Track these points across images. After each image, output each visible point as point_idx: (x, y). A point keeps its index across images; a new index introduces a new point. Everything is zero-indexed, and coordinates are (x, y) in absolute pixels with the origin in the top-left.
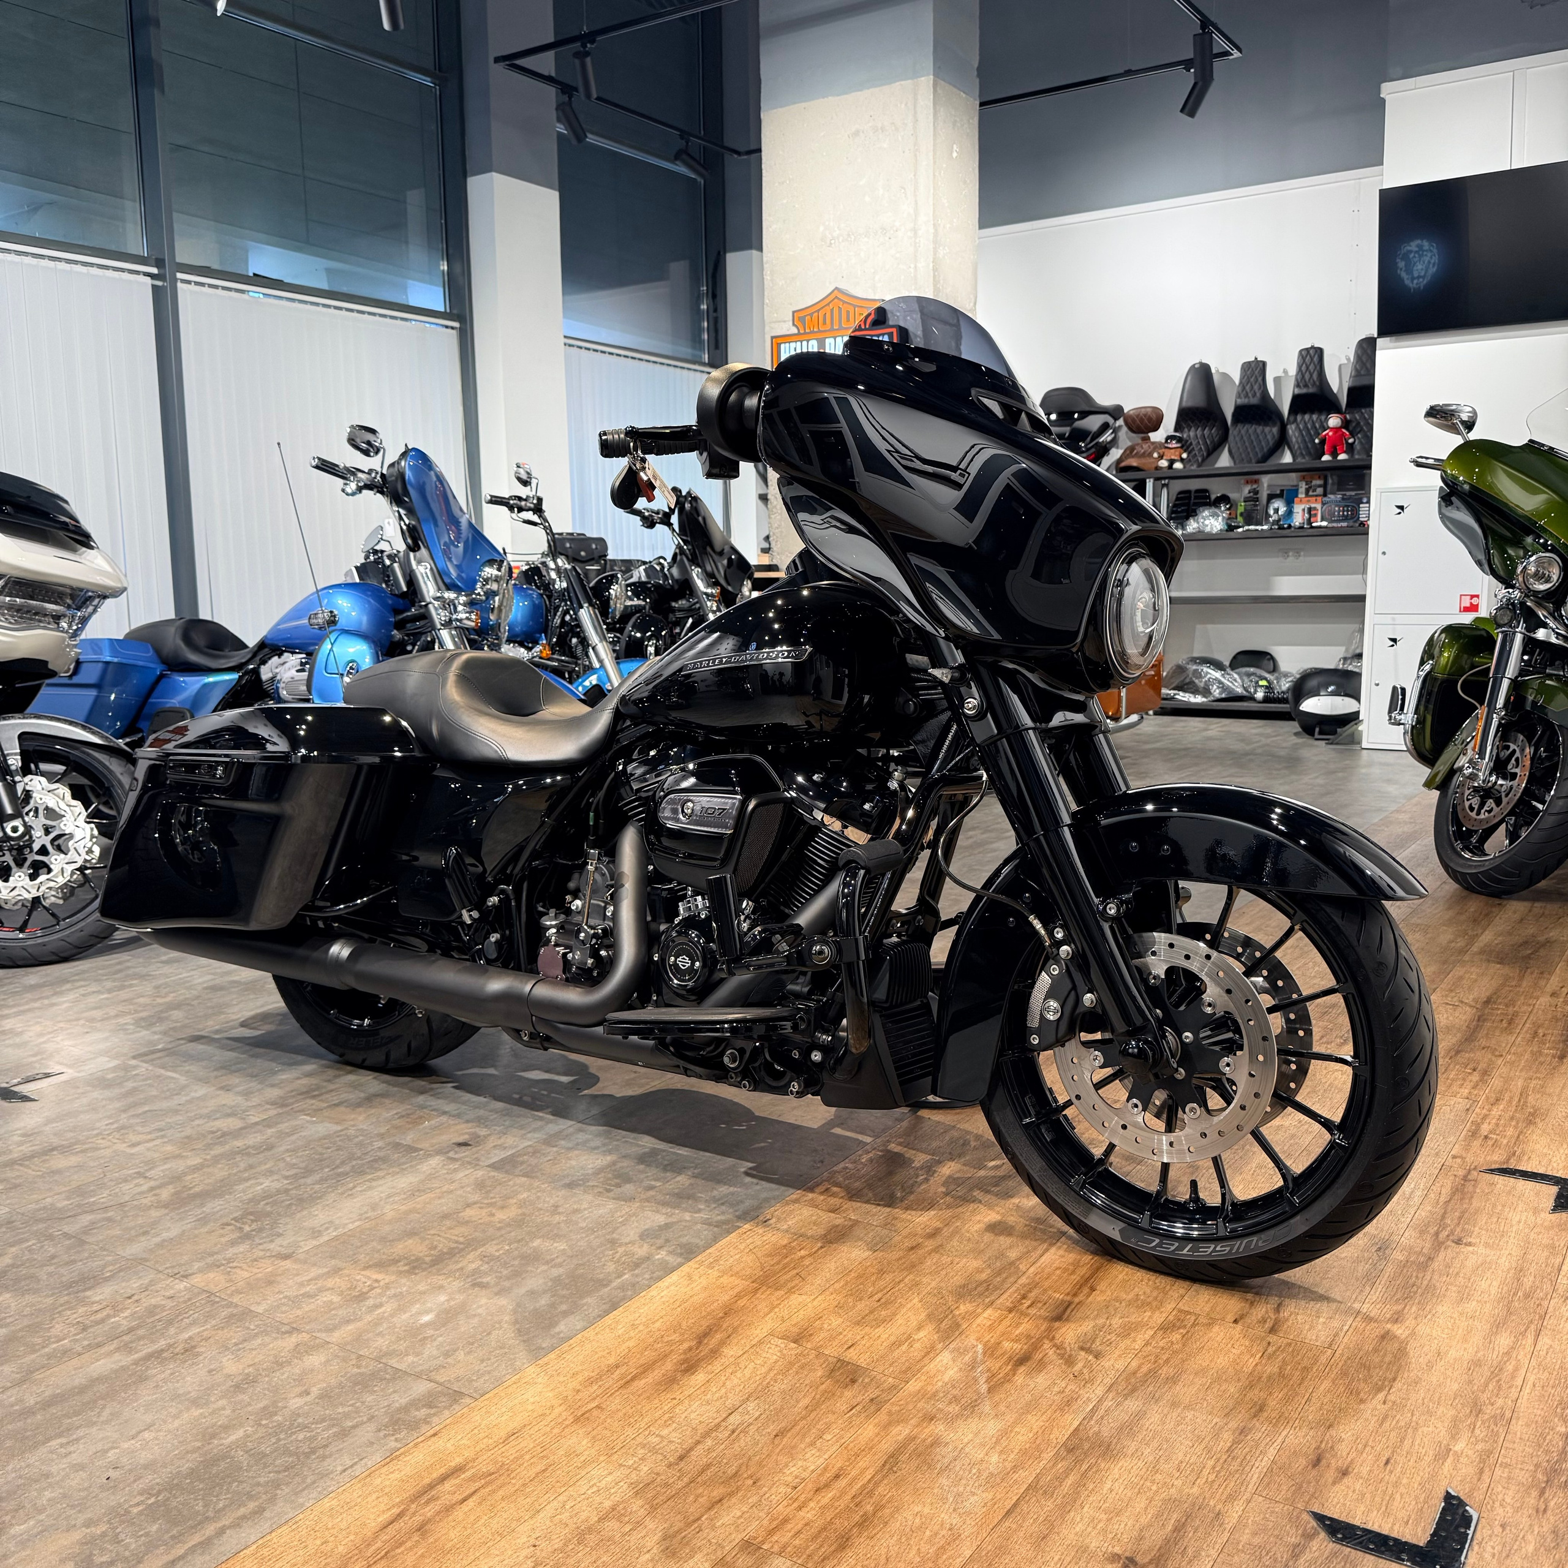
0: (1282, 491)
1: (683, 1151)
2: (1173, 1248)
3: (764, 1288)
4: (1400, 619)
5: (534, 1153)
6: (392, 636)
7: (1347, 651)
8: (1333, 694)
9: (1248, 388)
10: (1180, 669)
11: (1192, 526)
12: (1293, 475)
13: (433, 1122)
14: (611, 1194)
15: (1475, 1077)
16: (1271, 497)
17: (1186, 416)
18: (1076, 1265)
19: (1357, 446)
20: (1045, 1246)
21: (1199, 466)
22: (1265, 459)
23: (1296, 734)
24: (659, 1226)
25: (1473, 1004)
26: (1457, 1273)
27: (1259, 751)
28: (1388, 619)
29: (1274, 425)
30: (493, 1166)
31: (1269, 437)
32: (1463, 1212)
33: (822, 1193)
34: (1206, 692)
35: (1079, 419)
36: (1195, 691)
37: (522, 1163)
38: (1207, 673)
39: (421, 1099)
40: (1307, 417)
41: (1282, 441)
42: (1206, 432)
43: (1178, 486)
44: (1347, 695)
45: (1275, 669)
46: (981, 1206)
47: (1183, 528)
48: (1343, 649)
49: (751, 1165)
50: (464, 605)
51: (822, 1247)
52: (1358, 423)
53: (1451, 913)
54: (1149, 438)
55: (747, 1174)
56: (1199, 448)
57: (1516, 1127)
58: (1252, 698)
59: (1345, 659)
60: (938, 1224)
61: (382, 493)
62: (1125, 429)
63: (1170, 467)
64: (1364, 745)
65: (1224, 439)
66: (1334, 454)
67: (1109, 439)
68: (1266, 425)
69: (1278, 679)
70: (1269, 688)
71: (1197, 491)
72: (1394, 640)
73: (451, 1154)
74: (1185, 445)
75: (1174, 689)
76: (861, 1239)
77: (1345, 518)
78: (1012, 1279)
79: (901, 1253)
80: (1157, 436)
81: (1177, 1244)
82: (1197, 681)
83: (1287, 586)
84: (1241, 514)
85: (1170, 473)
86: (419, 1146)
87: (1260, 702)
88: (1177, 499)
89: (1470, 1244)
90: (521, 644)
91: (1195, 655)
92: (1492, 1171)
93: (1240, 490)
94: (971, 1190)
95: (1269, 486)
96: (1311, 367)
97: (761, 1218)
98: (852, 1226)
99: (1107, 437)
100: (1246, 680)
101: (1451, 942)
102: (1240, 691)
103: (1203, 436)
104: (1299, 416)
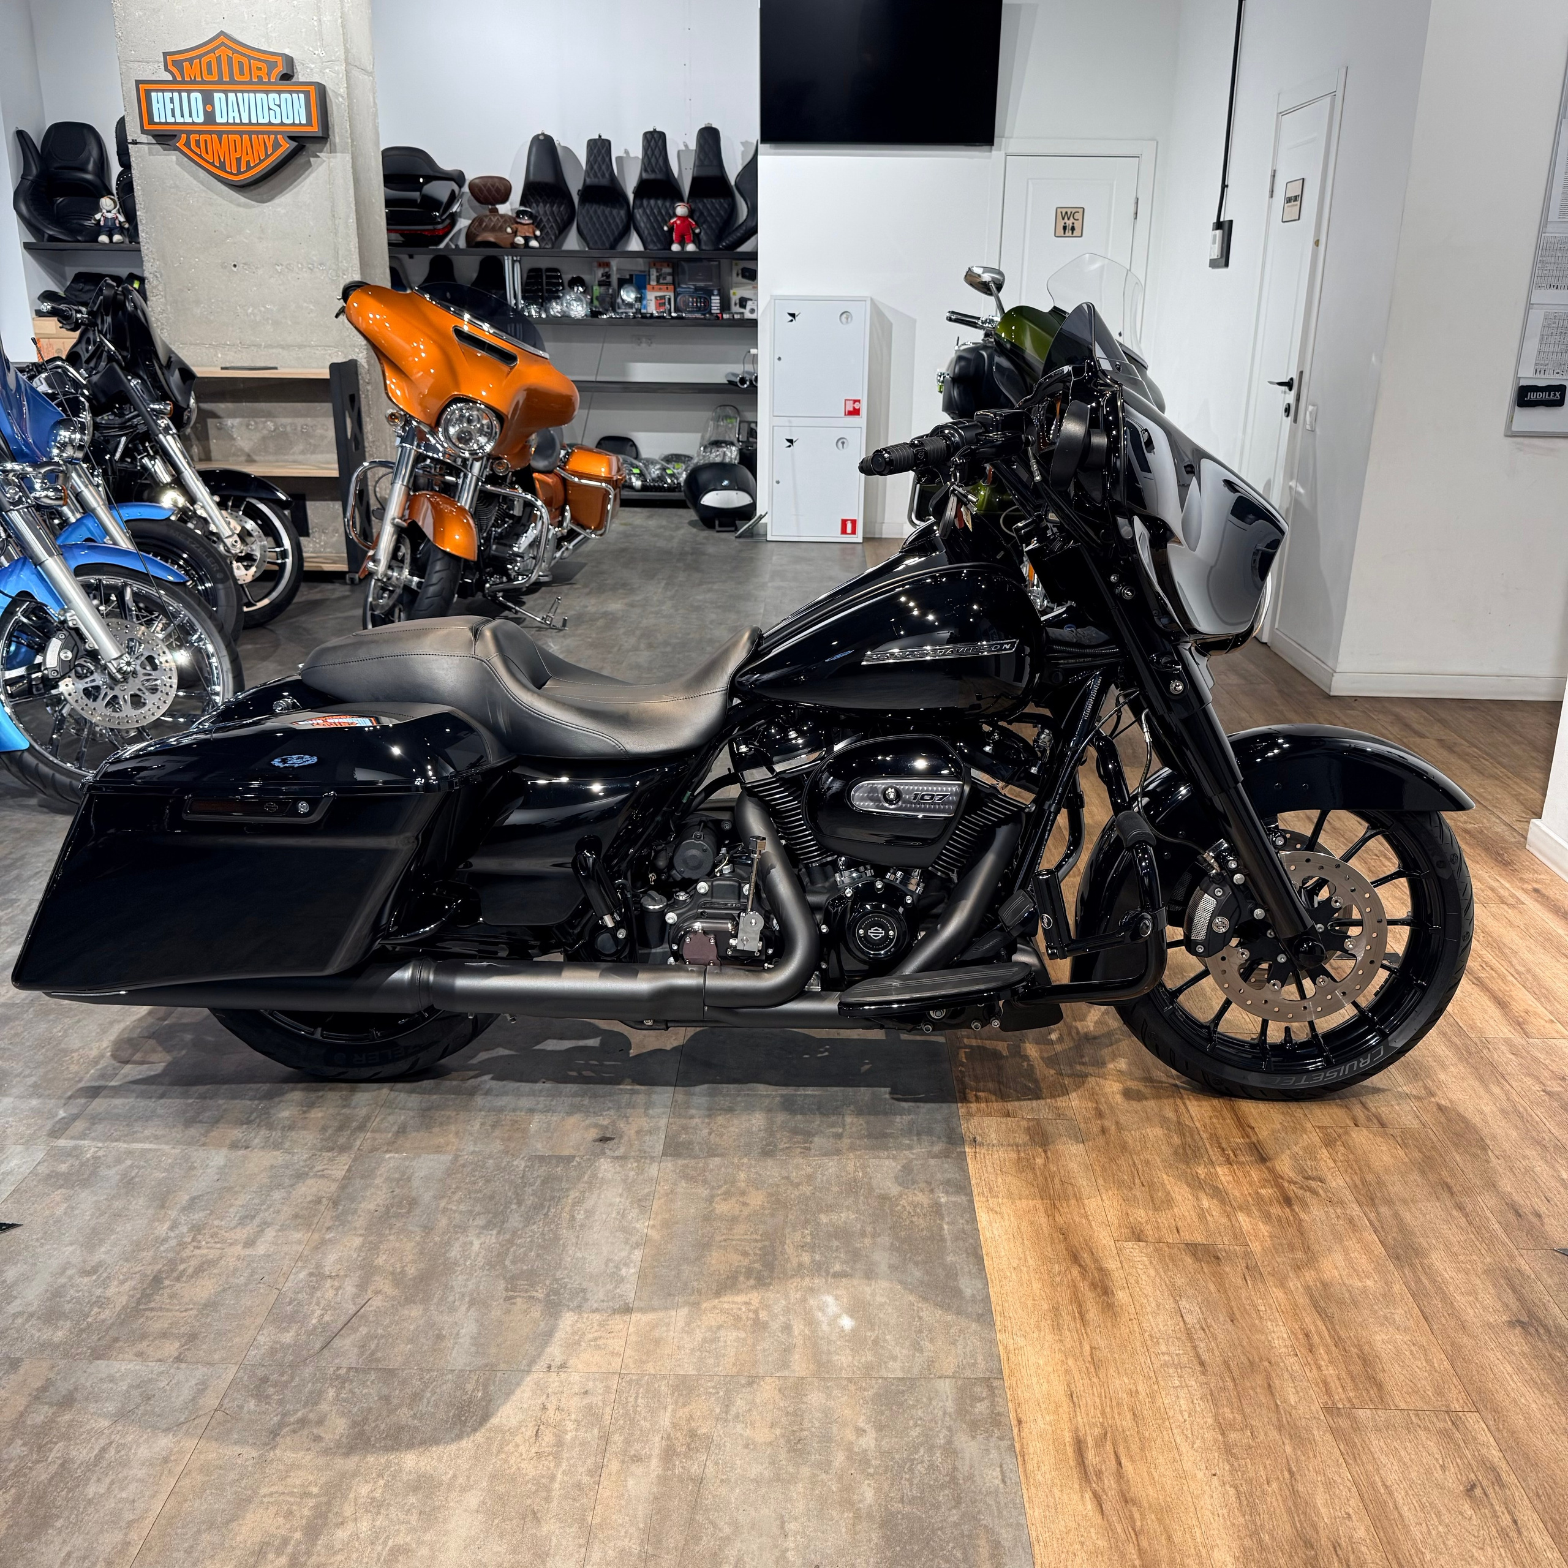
0: (633, 277)
3: (1057, 1201)
5: (684, 1129)
7: (703, 437)
8: (727, 488)
9: (594, 169)
11: (556, 309)
12: (643, 262)
13: (535, 1124)
14: (815, 1152)
16: (622, 283)
17: (532, 191)
18: (1217, 1111)
19: (703, 236)
20: (1179, 1101)
21: (551, 244)
22: (614, 244)
24: (901, 1171)
29: (621, 207)
30: (671, 1155)
31: (616, 219)
33: (978, 1102)
35: (425, 184)
37: (690, 1143)
39: (481, 1101)
40: (652, 202)
41: (629, 224)
42: (554, 208)
43: (530, 264)
45: (640, 455)
46: (1097, 1079)
47: (547, 311)
48: (699, 435)
49: (886, 1089)
51: (1045, 1152)
52: (702, 214)
54: (496, 210)
55: (897, 1099)
56: (550, 225)
58: (629, 486)
60: (1091, 1104)
62: (471, 198)
63: (526, 244)
64: (770, 537)
65: (571, 218)
66: (682, 244)
68: (613, 206)
69: (646, 466)
70: (643, 475)
71: (549, 270)
72: (791, 441)
73: (610, 1153)
74: (537, 223)
76: (1060, 1135)
77: (699, 308)
78: (1196, 1136)
79: (1102, 1139)
80: (504, 209)
83: (643, 372)
84: (599, 298)
85: (526, 250)
87: (638, 490)
88: (528, 277)
93: (591, 271)
94: (1071, 1065)
95: (619, 271)
96: (657, 152)
97: (967, 1139)
98: (1039, 1125)
99: (455, 208)
103: (552, 213)
104: (645, 202)
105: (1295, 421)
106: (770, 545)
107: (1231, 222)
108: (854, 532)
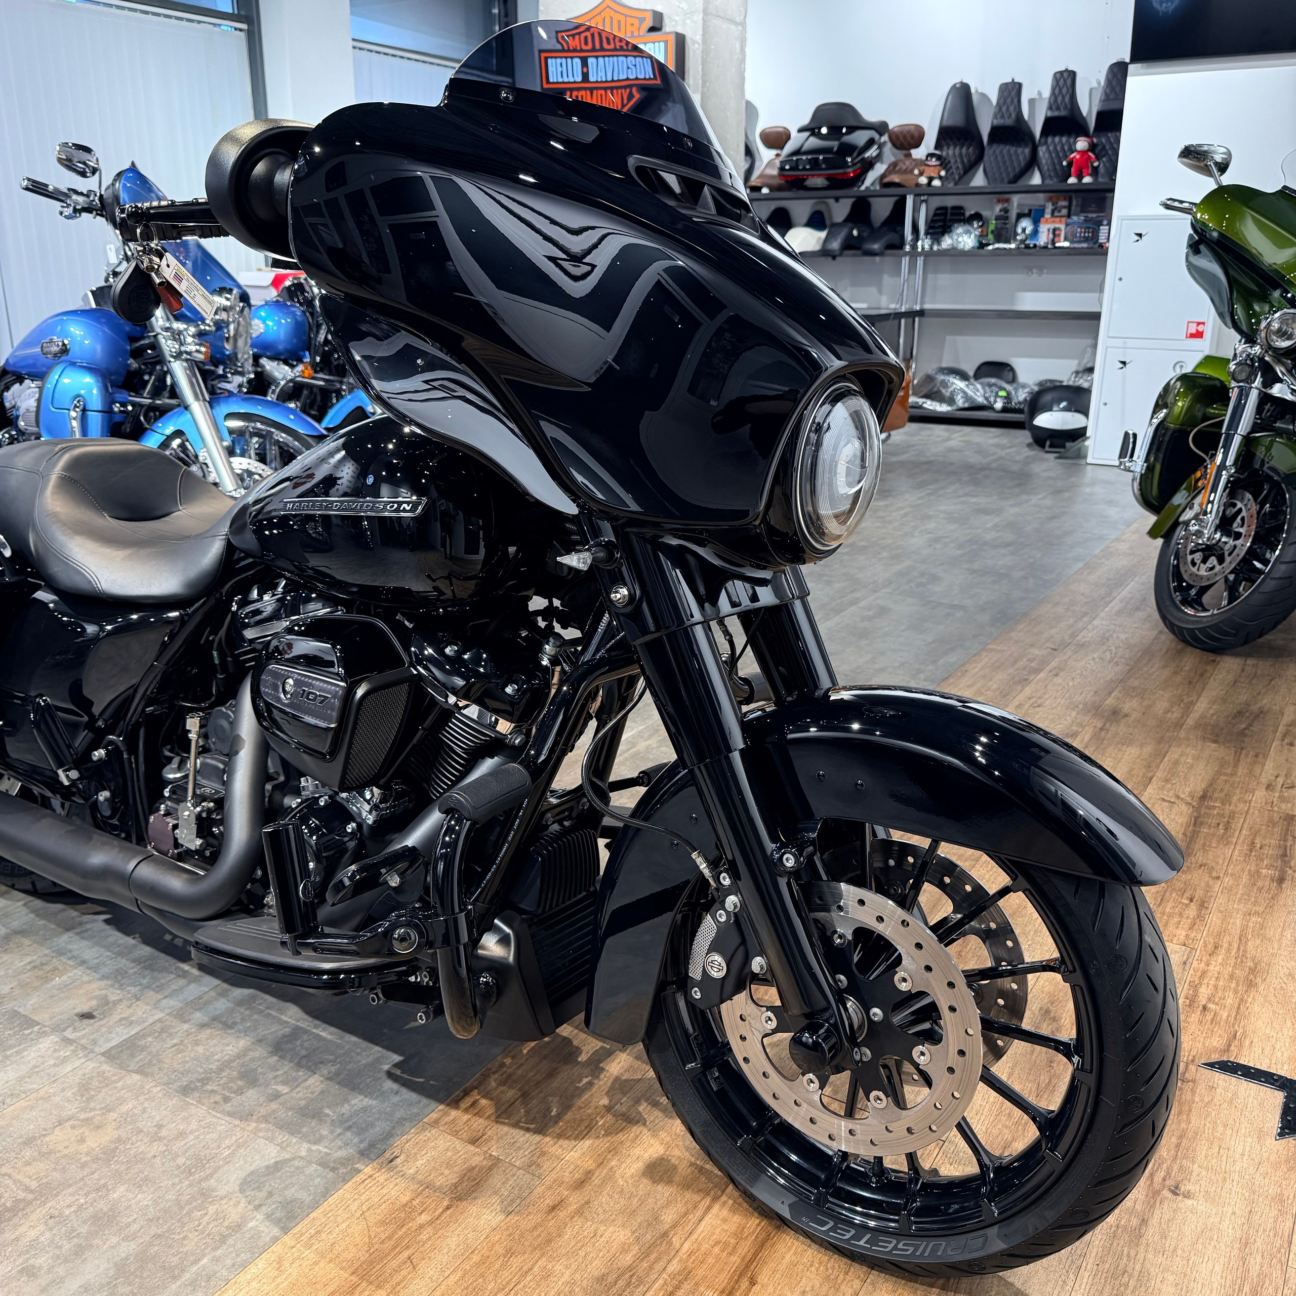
0: (1030, 211)
1: (327, 1033)
2: (848, 1236)
3: (364, 1284)
4: (1131, 343)
5: (163, 1030)
6: (129, 365)
7: (1079, 364)
8: (1065, 409)
9: (1004, 109)
10: (929, 379)
11: (947, 242)
12: (1041, 195)
13: (65, 978)
14: (228, 1107)
15: (1192, 911)
16: (1020, 216)
17: (946, 135)
18: (739, 1235)
19: (1102, 170)
20: (708, 1201)
21: (956, 184)
22: (1015, 179)
23: (1029, 445)
24: (267, 1167)
25: (1189, 799)
26: (1175, 1250)
27: (994, 465)
28: (1119, 342)
29: (1026, 146)
30: (110, 1056)
31: (1021, 158)
32: (1181, 1137)
33: (466, 1110)
34: (951, 401)
35: (847, 133)
36: (941, 399)
37: (143, 1049)
38: (953, 383)
39: (65, 939)
40: (1057, 139)
41: (1033, 162)
42: (964, 150)
43: (937, 202)
44: (1077, 411)
45: (1013, 380)
46: (645, 1131)
47: (939, 243)
48: (1076, 362)
49: (397, 1058)
50: (193, 336)
51: (448, 1208)
52: (1104, 147)
53: (1166, 673)
54: (910, 155)
55: (390, 1075)
56: (957, 166)
57: (1236, 992)
58: (990, 408)
59: (1077, 373)
60: (590, 1164)
61: (102, 215)
62: (889, 145)
63: (929, 184)
64: (1090, 460)
65: (979, 158)
66: (1080, 177)
67: (874, 154)
68: (1019, 146)
69: (1016, 390)
70: (1008, 398)
71: (954, 208)
72: (1124, 363)
73: (69, 1034)
74: (944, 163)
75: (923, 397)
76: (496, 1193)
77: (1086, 240)
78: (659, 1266)
79: (538, 1219)
80: (919, 153)
81: (853, 1232)
82: (943, 391)
83: (1030, 301)
84: (992, 232)
85: (930, 190)
86: (36, 1018)
87: (998, 412)
88: (935, 215)
89: (1188, 1195)
90: (286, 362)
91: (944, 365)
92: (1211, 1065)
93: (992, 209)
94: (637, 1102)
95: (1019, 205)
96: (1064, 90)
97: (387, 1155)
98: (490, 1169)
99: (872, 152)
100: (987, 388)
101: (1167, 711)
102: (980, 400)
103: (961, 154)
104: (1050, 138)
106: (1087, 468)
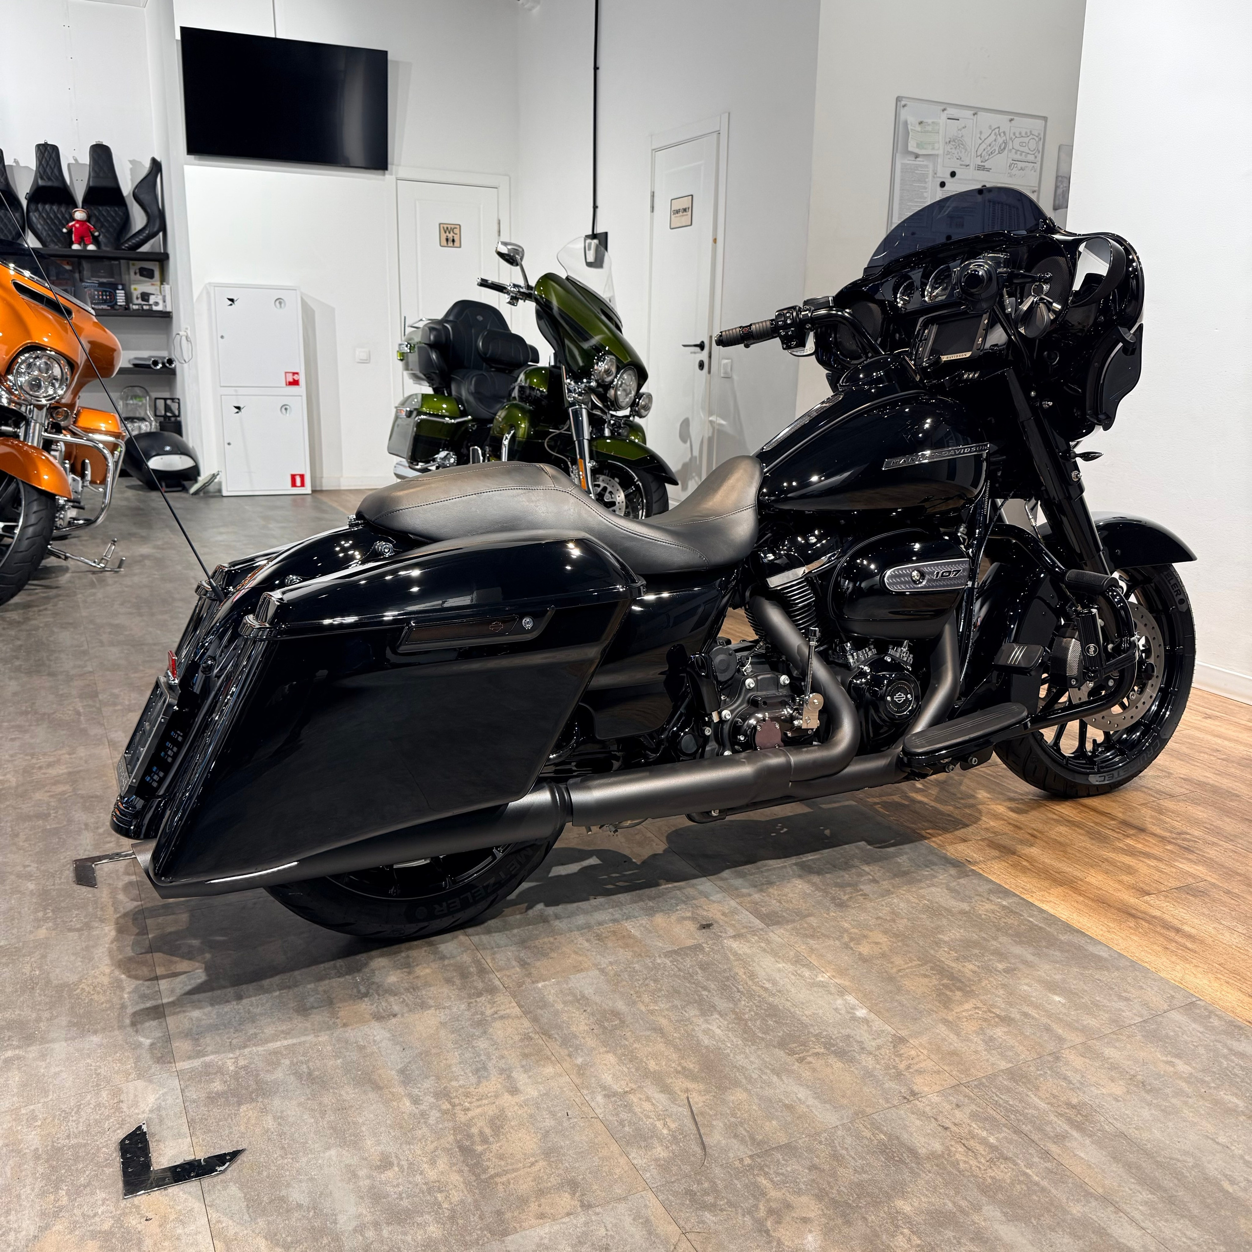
4: (241, 391)
8: (171, 453)
28: (231, 391)
29: (16, 210)
40: (48, 207)
41: (25, 226)
52: (99, 219)
68: (8, 211)
96: (50, 162)
104: (40, 206)
105: (709, 372)
106: (225, 499)
107: (606, 234)
108: (303, 485)
